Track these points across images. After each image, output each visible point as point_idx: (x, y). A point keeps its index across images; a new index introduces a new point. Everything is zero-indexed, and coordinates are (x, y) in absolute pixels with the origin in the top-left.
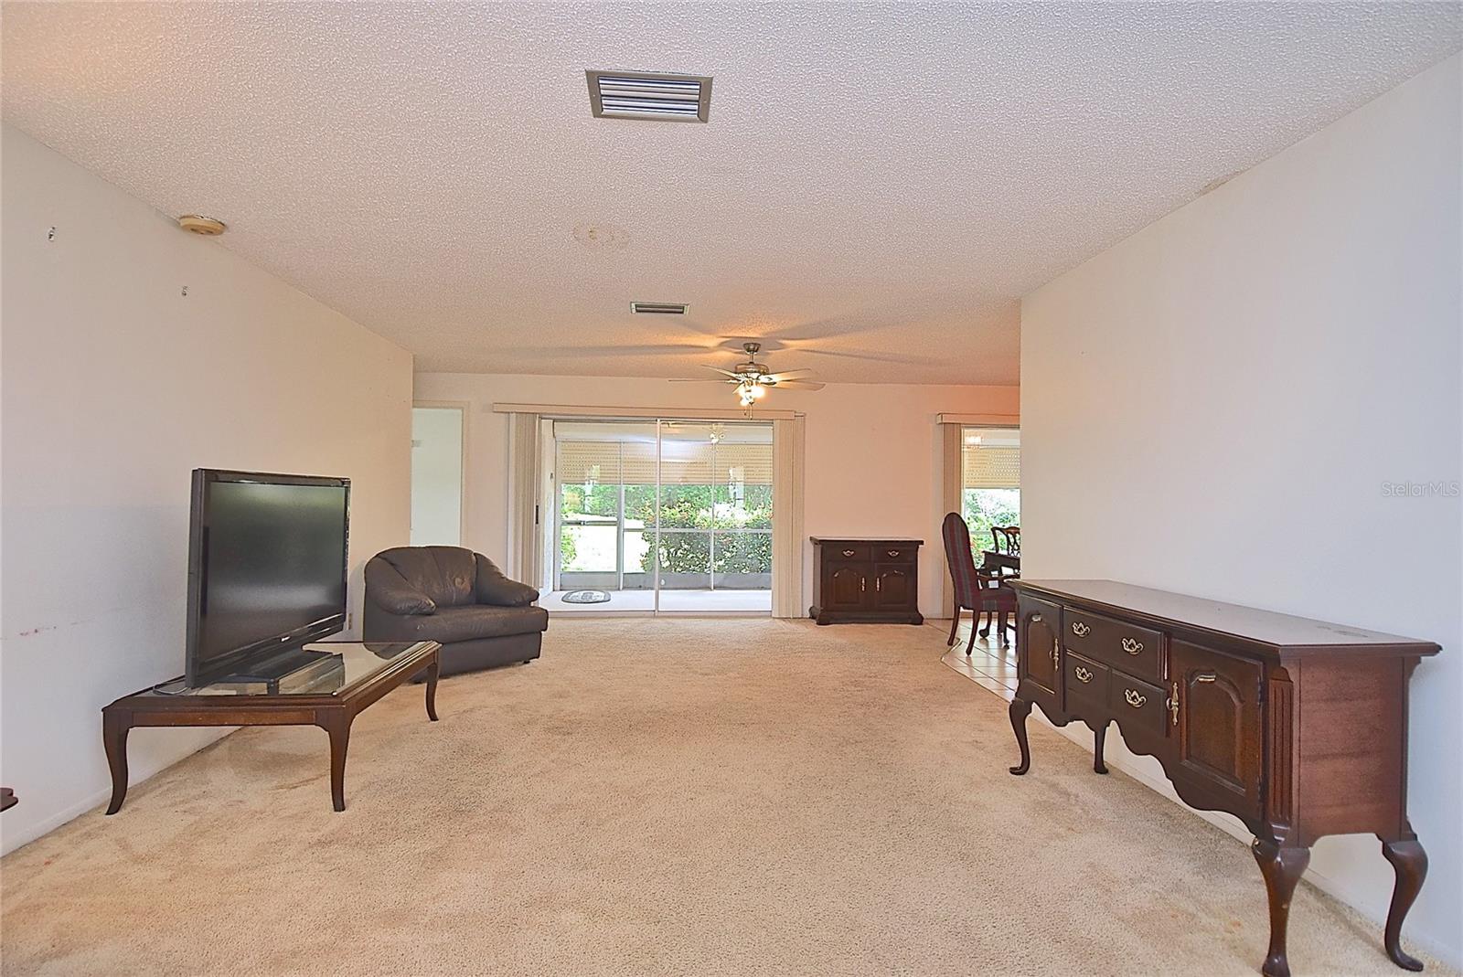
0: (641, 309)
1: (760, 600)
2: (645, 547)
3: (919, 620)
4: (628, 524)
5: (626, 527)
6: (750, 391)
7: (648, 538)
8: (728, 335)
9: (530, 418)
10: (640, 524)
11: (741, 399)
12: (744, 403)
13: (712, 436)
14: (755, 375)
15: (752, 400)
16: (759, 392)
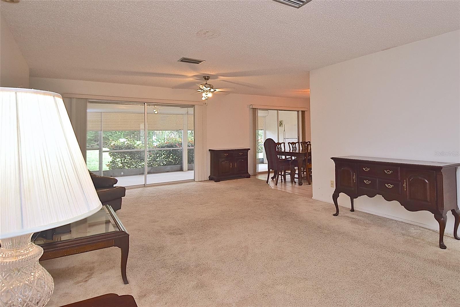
0: (184, 60)
1: (188, 175)
2: (110, 159)
3: (249, 176)
4: (104, 149)
5: (103, 150)
6: (207, 94)
7: (112, 155)
8: (201, 72)
9: (85, 101)
10: (108, 150)
11: (203, 97)
12: (203, 99)
13: (155, 111)
14: (209, 88)
15: (207, 98)
16: (210, 95)
